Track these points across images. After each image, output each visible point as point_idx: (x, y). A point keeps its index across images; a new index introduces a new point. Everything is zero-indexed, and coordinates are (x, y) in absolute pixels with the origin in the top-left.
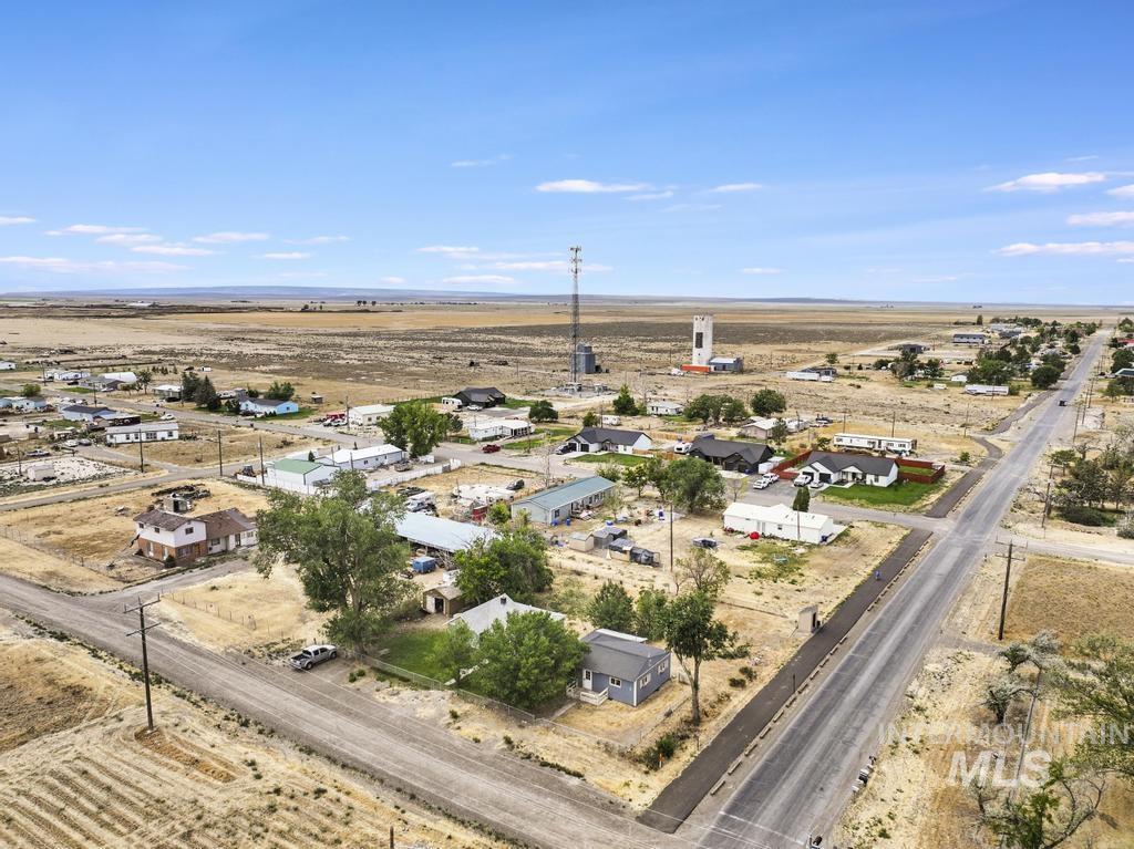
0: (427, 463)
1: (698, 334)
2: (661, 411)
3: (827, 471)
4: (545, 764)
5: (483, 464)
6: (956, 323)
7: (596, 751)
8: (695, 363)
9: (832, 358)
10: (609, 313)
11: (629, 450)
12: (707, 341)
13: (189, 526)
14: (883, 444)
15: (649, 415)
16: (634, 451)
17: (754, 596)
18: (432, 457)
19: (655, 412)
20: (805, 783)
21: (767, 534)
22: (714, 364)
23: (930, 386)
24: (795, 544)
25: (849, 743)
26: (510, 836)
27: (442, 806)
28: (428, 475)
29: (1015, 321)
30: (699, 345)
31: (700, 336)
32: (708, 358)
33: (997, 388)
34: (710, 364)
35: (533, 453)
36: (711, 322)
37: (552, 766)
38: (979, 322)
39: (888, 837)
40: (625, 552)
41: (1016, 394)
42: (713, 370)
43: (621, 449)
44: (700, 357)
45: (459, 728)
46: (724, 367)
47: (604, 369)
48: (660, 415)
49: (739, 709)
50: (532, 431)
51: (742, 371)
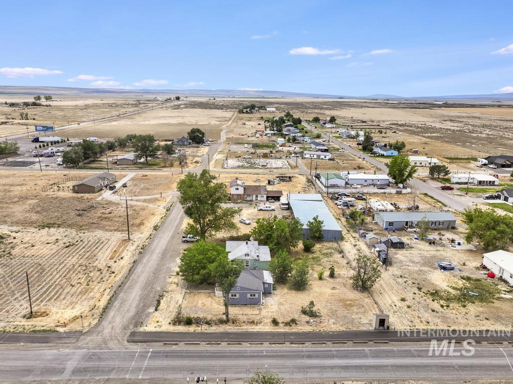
0: (398, 187)
13: (237, 187)
28: (385, 193)
50: (496, 184)
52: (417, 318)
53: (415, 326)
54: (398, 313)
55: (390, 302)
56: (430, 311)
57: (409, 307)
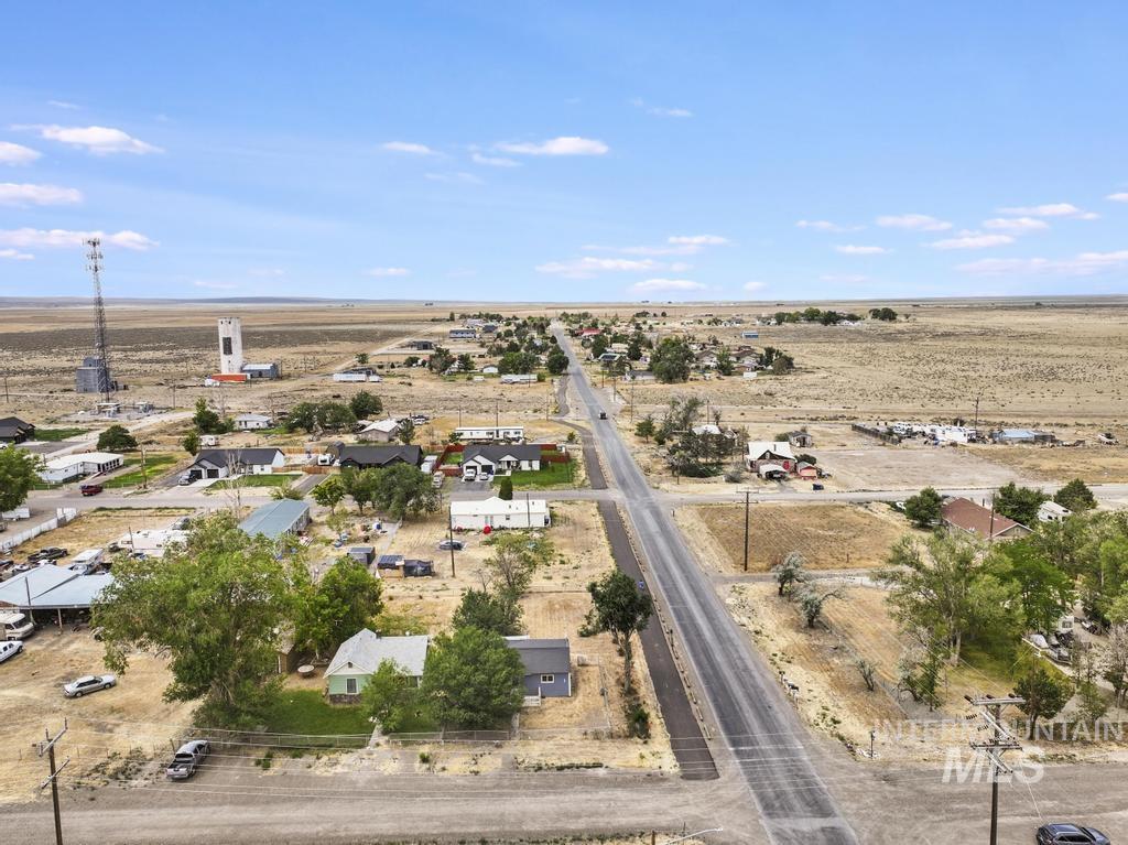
0: (19, 519)
1: (225, 339)
2: (250, 425)
3: (489, 463)
4: (561, 768)
5: (102, 509)
6: (433, 320)
7: (586, 741)
8: (225, 372)
9: (363, 358)
10: (36, 320)
11: (268, 470)
12: (237, 346)
14: (501, 433)
15: (240, 431)
16: (274, 470)
17: (545, 581)
18: (27, 511)
19: (243, 426)
20: (753, 706)
21: (496, 526)
22: (249, 371)
23: (469, 379)
24: (527, 530)
25: (746, 669)
26: (610, 834)
27: (523, 838)
28: (42, 533)
29: (479, 317)
30: (228, 350)
31: (228, 342)
32: (240, 364)
33: (526, 377)
34: (242, 371)
35: (149, 488)
36: (238, 326)
37: (568, 767)
38: (452, 319)
39: (839, 722)
40: (397, 568)
41: (543, 381)
42: (249, 378)
43: (257, 469)
44: (229, 364)
45: (444, 769)
46: (260, 374)
47: (121, 385)
48: (253, 430)
49: (647, 671)
50: (121, 463)
51: (280, 378)
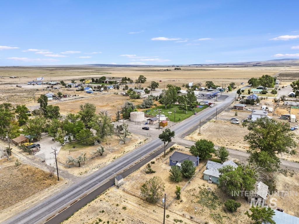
52: (108, 201)
53: (106, 195)
54: (119, 197)
55: (129, 202)
56: (105, 210)
57: (117, 205)
